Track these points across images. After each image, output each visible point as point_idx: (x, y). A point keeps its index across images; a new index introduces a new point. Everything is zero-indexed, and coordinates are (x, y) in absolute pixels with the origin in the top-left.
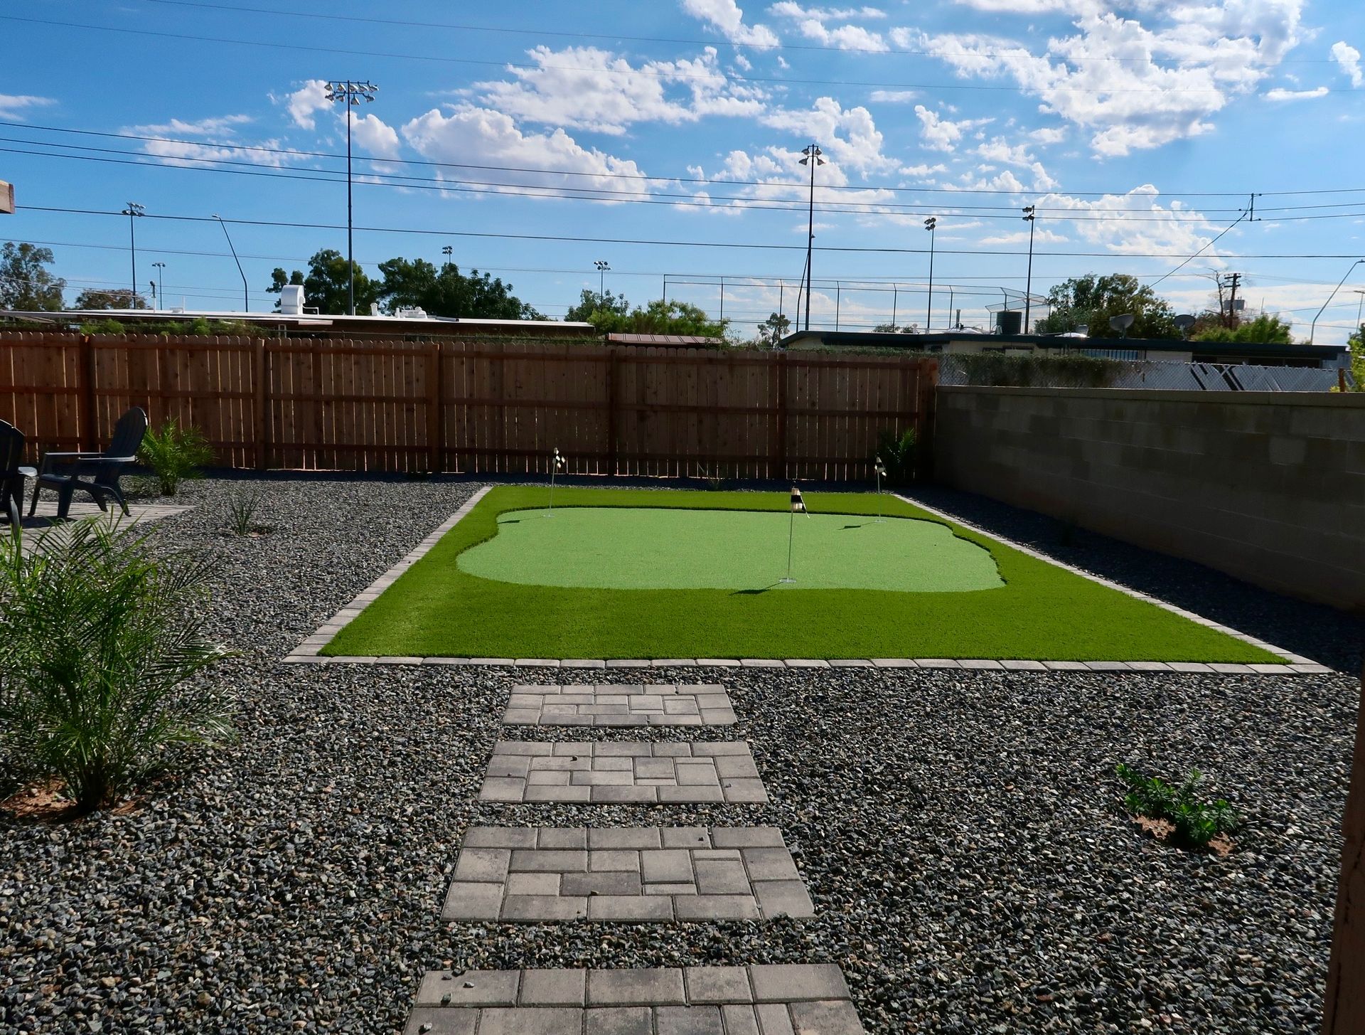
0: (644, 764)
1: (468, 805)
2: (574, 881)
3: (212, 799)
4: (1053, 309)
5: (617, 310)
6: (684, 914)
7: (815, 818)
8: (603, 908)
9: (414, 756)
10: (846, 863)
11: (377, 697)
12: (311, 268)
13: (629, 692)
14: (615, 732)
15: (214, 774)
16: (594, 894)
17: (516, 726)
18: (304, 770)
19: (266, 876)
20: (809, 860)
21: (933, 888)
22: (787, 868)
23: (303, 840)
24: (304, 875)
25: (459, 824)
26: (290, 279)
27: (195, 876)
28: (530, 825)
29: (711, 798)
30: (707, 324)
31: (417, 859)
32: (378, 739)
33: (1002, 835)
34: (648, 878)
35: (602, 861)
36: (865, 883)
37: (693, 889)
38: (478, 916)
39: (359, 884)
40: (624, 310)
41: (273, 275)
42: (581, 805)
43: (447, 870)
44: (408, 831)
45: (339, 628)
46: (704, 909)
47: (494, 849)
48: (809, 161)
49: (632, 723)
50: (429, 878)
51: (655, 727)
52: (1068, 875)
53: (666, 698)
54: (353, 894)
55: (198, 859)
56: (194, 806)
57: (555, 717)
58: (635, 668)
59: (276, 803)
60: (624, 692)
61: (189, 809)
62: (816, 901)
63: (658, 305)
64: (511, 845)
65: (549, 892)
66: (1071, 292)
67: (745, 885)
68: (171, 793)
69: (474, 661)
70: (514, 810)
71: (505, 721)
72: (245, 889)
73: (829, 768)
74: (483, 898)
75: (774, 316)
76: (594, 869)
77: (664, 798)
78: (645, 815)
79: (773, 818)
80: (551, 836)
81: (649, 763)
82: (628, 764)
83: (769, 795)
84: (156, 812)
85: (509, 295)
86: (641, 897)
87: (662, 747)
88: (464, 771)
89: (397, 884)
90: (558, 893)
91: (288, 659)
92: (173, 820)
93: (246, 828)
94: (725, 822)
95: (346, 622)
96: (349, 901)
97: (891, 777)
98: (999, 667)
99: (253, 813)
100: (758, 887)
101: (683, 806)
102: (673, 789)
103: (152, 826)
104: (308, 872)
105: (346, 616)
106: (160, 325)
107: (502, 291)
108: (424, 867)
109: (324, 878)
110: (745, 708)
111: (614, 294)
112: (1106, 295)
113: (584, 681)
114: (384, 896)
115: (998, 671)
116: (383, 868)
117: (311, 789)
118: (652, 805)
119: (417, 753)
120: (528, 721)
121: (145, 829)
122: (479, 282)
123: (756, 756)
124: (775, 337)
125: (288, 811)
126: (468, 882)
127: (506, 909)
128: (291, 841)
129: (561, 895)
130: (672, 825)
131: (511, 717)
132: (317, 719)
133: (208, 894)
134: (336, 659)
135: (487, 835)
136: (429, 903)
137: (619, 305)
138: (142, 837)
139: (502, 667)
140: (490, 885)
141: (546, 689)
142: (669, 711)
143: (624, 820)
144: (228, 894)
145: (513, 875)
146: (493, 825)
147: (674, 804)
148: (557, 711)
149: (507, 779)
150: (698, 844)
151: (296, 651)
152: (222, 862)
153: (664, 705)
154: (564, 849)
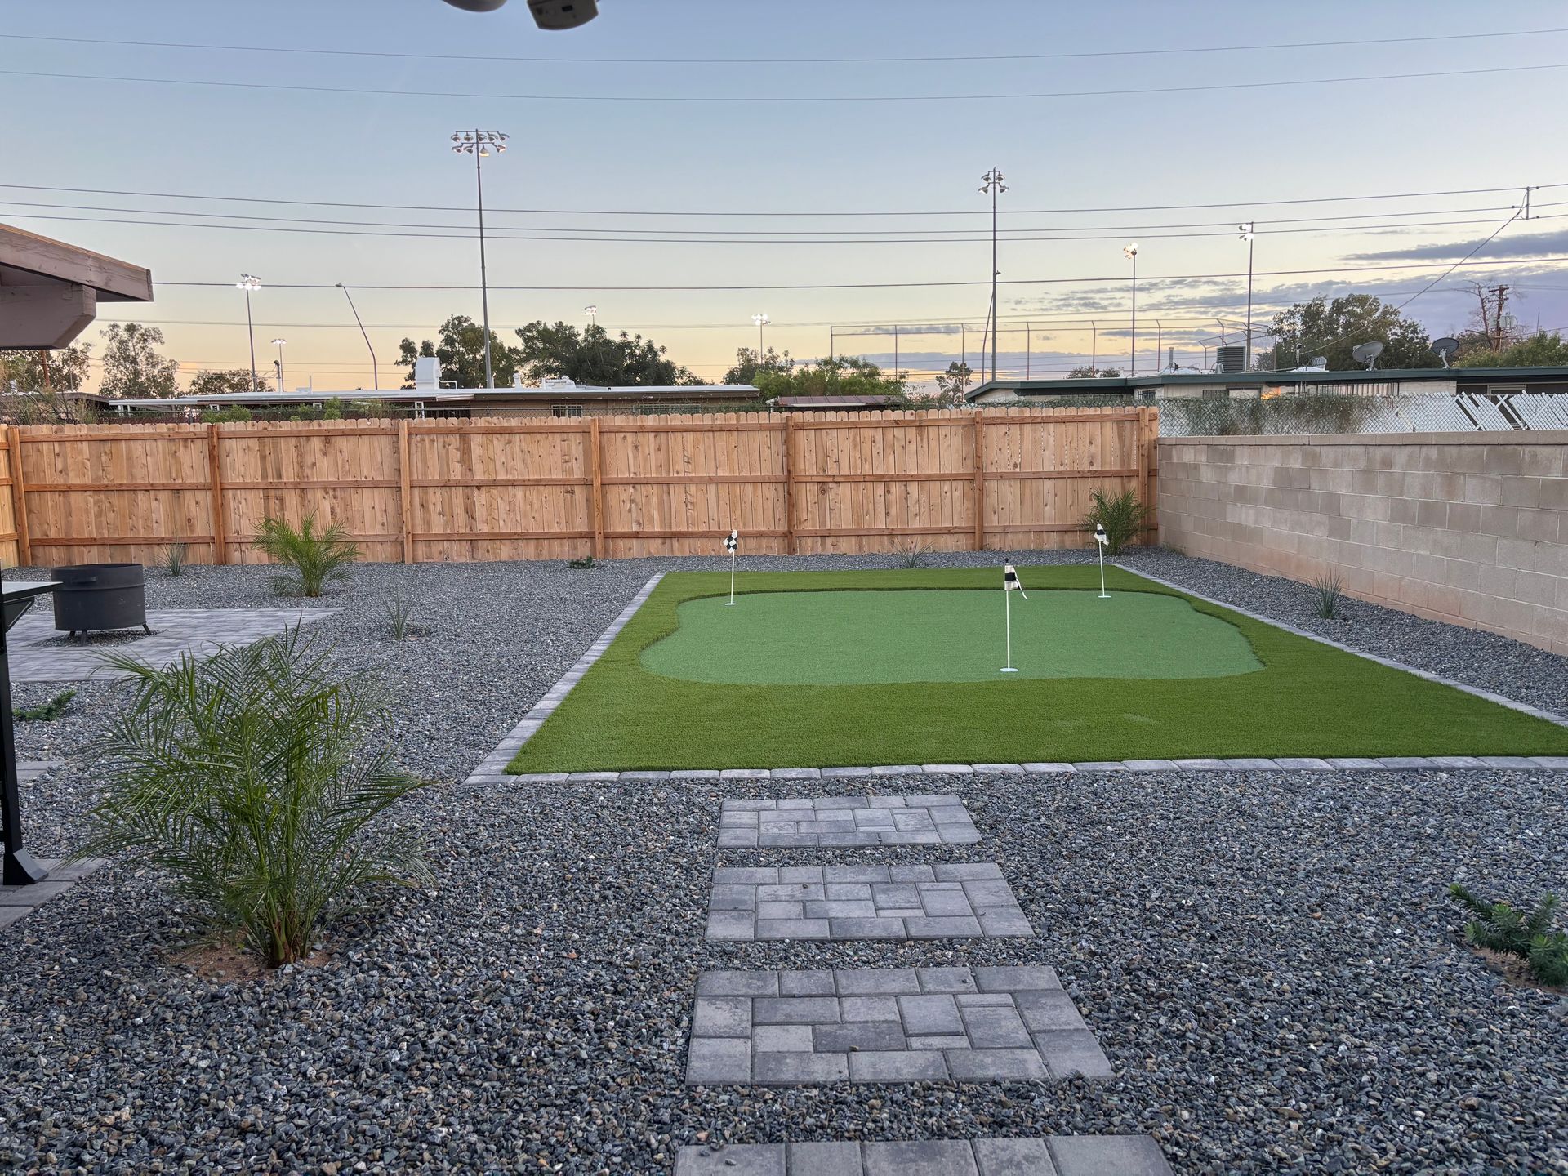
0: (885, 891)
1: (693, 944)
2: (828, 1034)
3: (413, 946)
4: (1279, 340)
5: (781, 369)
6: (961, 1074)
7: (1093, 954)
8: (866, 1066)
9: (627, 889)
10: (1137, 1008)
11: (576, 820)
12: (442, 337)
13: (853, 805)
14: (845, 855)
15: (411, 917)
16: (854, 1050)
17: (734, 849)
18: (508, 909)
19: (485, 1035)
20: (1094, 1005)
21: (1249, 1040)
22: (1070, 1016)
23: (519, 992)
24: (527, 1033)
25: (688, 968)
26: (419, 350)
27: (407, 1037)
28: (767, 967)
29: (967, 932)
30: (882, 379)
31: (648, 1011)
32: (585, 870)
33: (1318, 973)
34: (912, 1029)
35: (857, 1011)
36: (1165, 1033)
37: (965, 1043)
38: (728, 1077)
39: (589, 1043)
40: (789, 369)
41: (402, 347)
42: (821, 943)
43: (684, 1023)
44: (634, 978)
45: (523, 742)
46: (982, 1066)
47: (731, 998)
48: (990, 189)
49: (863, 843)
50: (664, 1033)
51: (889, 846)
52: (1409, 1023)
53: (895, 811)
54: (584, 1055)
55: (408, 1018)
56: (394, 956)
57: (775, 838)
58: (855, 778)
59: (484, 949)
60: (847, 805)
61: (390, 961)
62: (1112, 1057)
63: (827, 362)
64: (751, 992)
65: (803, 1048)
66: (1298, 320)
67: (1023, 1036)
68: (367, 940)
69: (675, 774)
70: (746, 950)
71: (720, 844)
72: (465, 1052)
73: (1098, 893)
74: (730, 1056)
75: (954, 366)
76: (848, 1019)
77: (913, 932)
78: (895, 952)
79: (1042, 955)
80: (794, 981)
81: (888, 890)
82: (865, 892)
83: (1033, 927)
84: (355, 963)
85: (663, 358)
86: (907, 1053)
87: (901, 872)
88: (684, 904)
89: (630, 1041)
90: (812, 1049)
91: (472, 780)
92: (375, 973)
93: (455, 979)
94: (987, 961)
95: (528, 734)
96: (581, 1063)
97: (1174, 904)
98: (1275, 767)
99: (460, 961)
100: (1040, 1038)
101: (937, 942)
102: (922, 922)
103: (351, 980)
104: (530, 1029)
105: (528, 727)
106: (290, 409)
107: (655, 354)
108: (657, 1020)
109: (549, 1036)
110: (987, 823)
111: (778, 352)
112: (1342, 319)
113: (800, 794)
114: (618, 1056)
115: (1275, 772)
116: (612, 1023)
117: (519, 932)
118: (901, 942)
119: (629, 885)
120: (746, 843)
121: (346, 984)
122: (628, 345)
123: (1011, 881)
124: (956, 389)
125: (498, 958)
126: (710, 1037)
127: (757, 1070)
128: (507, 993)
129: (816, 1051)
130: (927, 966)
131: (726, 839)
132: (514, 849)
133: (424, 1059)
134: (524, 778)
135: (721, 980)
136: (670, 1064)
137: (783, 364)
138: (342, 992)
139: (707, 780)
140: (735, 1041)
141: (760, 804)
142: (901, 827)
143: (872, 960)
144: (445, 1058)
145: (759, 1029)
146: (727, 968)
147: (926, 940)
148: (775, 830)
149: (733, 913)
150: (961, 987)
151: (479, 769)
152: (434, 1021)
153: (894, 819)
154: (811, 996)
